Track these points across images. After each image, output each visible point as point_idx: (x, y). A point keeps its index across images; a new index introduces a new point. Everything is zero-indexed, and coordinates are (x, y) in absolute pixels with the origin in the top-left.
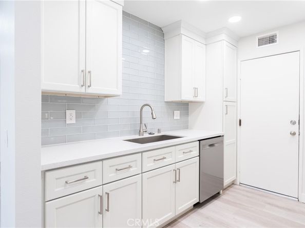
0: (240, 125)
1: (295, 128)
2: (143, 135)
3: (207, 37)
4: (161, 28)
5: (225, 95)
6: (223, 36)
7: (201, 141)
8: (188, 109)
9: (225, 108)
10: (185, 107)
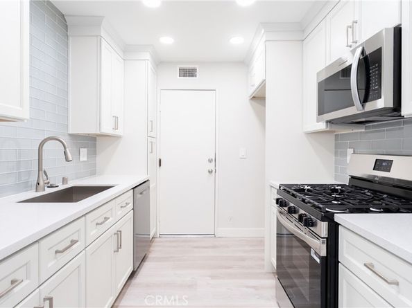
0: (160, 165)
1: (212, 166)
2: (44, 190)
3: (127, 51)
4: (63, 15)
5: (150, 129)
6: (147, 56)
7: (135, 189)
8: (95, 146)
9: (150, 145)
10: (91, 142)
